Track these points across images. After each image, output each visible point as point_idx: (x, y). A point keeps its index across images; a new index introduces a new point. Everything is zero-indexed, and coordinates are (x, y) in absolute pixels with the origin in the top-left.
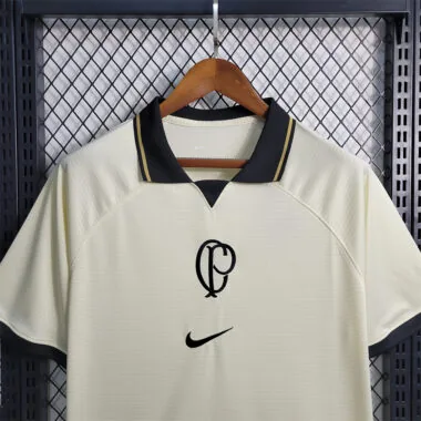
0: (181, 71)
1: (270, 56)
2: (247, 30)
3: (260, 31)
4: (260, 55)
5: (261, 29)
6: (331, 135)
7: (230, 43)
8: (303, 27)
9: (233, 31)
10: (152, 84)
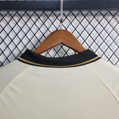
1: (85, 29)
2: (74, 17)
3: (80, 18)
4: (80, 28)
5: (80, 17)
6: (109, 59)
7: (66, 23)
8: (100, 16)
9: (68, 18)
10: (30, 41)
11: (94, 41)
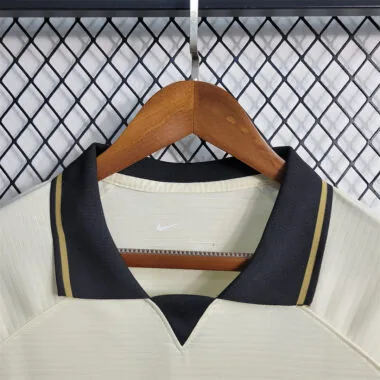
0: (140, 101)
9: (224, 40)
10: (93, 121)
11: (318, 121)
